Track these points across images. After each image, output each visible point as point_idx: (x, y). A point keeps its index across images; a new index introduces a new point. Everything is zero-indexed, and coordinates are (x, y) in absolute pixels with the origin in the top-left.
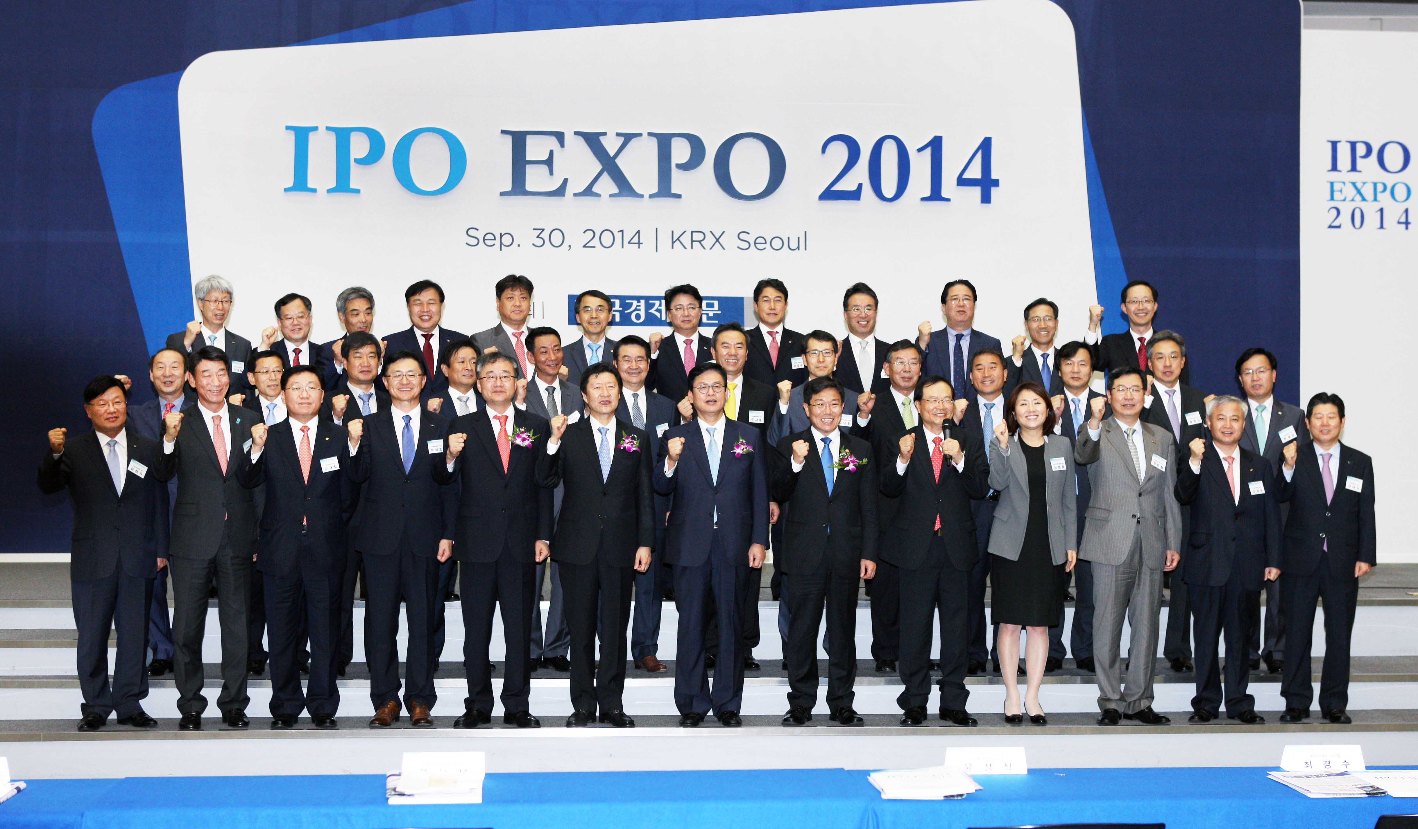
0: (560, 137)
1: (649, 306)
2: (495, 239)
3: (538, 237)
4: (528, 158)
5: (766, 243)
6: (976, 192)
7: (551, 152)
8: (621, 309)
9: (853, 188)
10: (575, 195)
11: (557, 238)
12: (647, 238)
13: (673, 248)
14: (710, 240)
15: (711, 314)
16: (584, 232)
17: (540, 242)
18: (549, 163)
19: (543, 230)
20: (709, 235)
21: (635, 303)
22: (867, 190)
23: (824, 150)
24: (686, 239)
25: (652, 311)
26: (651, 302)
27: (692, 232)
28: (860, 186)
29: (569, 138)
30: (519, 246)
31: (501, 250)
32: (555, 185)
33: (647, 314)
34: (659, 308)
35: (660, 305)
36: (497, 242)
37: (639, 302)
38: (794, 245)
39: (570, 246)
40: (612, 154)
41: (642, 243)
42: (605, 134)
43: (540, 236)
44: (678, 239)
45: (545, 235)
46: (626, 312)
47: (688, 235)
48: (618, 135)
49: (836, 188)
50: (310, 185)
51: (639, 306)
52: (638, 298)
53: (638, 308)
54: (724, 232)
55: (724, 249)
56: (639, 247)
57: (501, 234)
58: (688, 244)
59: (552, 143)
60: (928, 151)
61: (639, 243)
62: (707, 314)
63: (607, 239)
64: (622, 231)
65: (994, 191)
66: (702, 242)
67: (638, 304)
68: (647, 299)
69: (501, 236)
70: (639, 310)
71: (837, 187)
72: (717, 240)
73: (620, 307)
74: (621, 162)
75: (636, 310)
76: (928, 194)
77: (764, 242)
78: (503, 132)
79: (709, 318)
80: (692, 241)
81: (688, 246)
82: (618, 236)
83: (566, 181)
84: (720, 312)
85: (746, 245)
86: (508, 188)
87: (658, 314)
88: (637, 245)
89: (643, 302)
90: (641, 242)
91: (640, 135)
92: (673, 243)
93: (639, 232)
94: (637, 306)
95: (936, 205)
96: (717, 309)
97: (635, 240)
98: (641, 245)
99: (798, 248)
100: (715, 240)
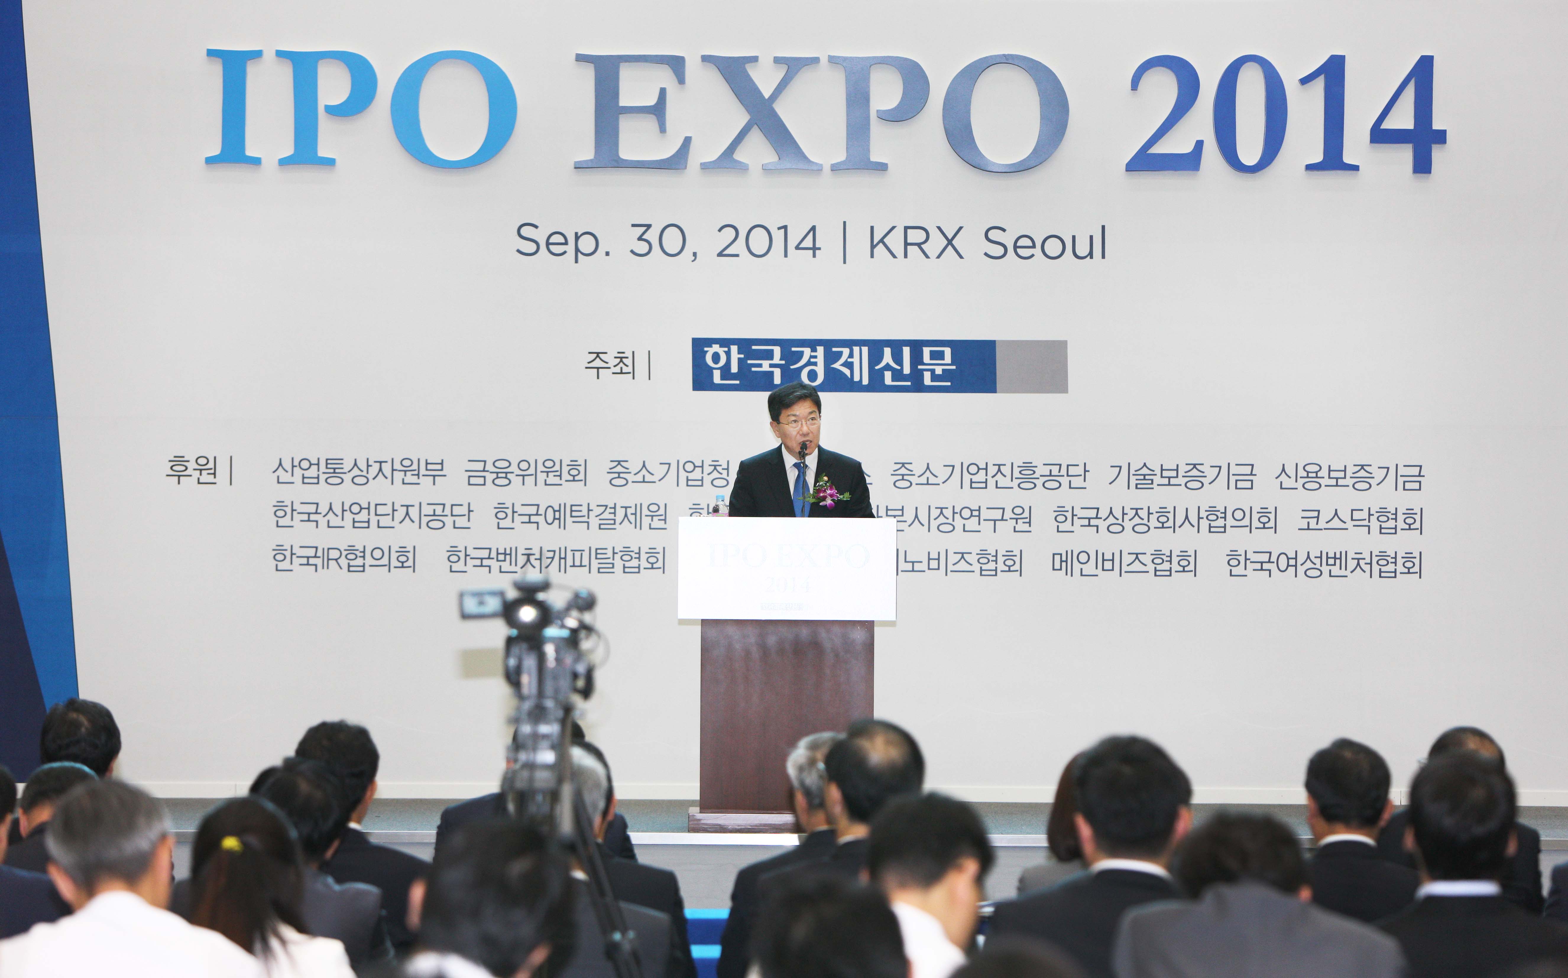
0: (676, 64)
1: (831, 358)
2: (566, 243)
3: (640, 239)
4: (623, 103)
5: (1034, 246)
6: (1405, 154)
7: (663, 92)
8: (783, 362)
9: (1187, 148)
10: (705, 166)
11: (672, 240)
12: (829, 240)
13: (872, 256)
14: (936, 243)
15: (939, 371)
16: (720, 230)
17: (643, 247)
18: (658, 110)
19: (649, 226)
20: (935, 234)
21: (807, 351)
22: (1212, 154)
23: (1135, 84)
24: (895, 241)
25: (837, 366)
26: (834, 349)
27: (906, 228)
28: (1199, 144)
29: (693, 67)
30: (607, 254)
31: (576, 262)
32: (667, 150)
33: (828, 370)
34: (849, 360)
35: (851, 355)
36: (570, 248)
37: (814, 350)
38: (1082, 250)
39: (695, 254)
40: (767, 95)
41: (819, 249)
42: (755, 59)
43: (644, 237)
44: (882, 241)
45: (652, 236)
46: (792, 367)
47: (899, 233)
48: (777, 60)
49: (1159, 149)
50: (250, 152)
51: (815, 357)
52: (813, 344)
53: (812, 360)
54: (961, 228)
55: (961, 257)
56: (814, 256)
57: (576, 234)
58: (899, 250)
59: (664, 77)
60: (1319, 85)
61: (814, 249)
62: (933, 372)
63: (759, 241)
64: (785, 228)
65: (1438, 154)
66: (923, 246)
67: (813, 354)
68: (828, 344)
69: (577, 237)
70: (815, 364)
71: (1161, 148)
72: (950, 242)
73: (781, 360)
74: (784, 110)
75: (809, 363)
76: (1318, 157)
77: (1031, 244)
78: (580, 58)
79: (934, 377)
80: (906, 244)
81: (899, 251)
82: (778, 236)
83: (687, 141)
84: (954, 367)
85: (1000, 251)
86: (588, 153)
87: (847, 372)
88: (811, 252)
89: (820, 350)
90: (817, 246)
91: (816, 60)
92: (873, 247)
93: (813, 229)
94: (811, 357)
95: (1333, 179)
96: (950, 362)
97: (808, 243)
98: (817, 252)
99: (1091, 254)
100: (946, 242)
